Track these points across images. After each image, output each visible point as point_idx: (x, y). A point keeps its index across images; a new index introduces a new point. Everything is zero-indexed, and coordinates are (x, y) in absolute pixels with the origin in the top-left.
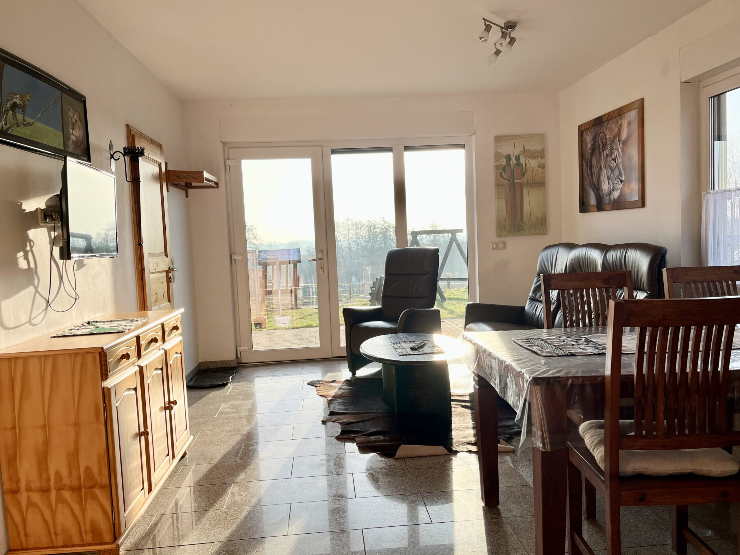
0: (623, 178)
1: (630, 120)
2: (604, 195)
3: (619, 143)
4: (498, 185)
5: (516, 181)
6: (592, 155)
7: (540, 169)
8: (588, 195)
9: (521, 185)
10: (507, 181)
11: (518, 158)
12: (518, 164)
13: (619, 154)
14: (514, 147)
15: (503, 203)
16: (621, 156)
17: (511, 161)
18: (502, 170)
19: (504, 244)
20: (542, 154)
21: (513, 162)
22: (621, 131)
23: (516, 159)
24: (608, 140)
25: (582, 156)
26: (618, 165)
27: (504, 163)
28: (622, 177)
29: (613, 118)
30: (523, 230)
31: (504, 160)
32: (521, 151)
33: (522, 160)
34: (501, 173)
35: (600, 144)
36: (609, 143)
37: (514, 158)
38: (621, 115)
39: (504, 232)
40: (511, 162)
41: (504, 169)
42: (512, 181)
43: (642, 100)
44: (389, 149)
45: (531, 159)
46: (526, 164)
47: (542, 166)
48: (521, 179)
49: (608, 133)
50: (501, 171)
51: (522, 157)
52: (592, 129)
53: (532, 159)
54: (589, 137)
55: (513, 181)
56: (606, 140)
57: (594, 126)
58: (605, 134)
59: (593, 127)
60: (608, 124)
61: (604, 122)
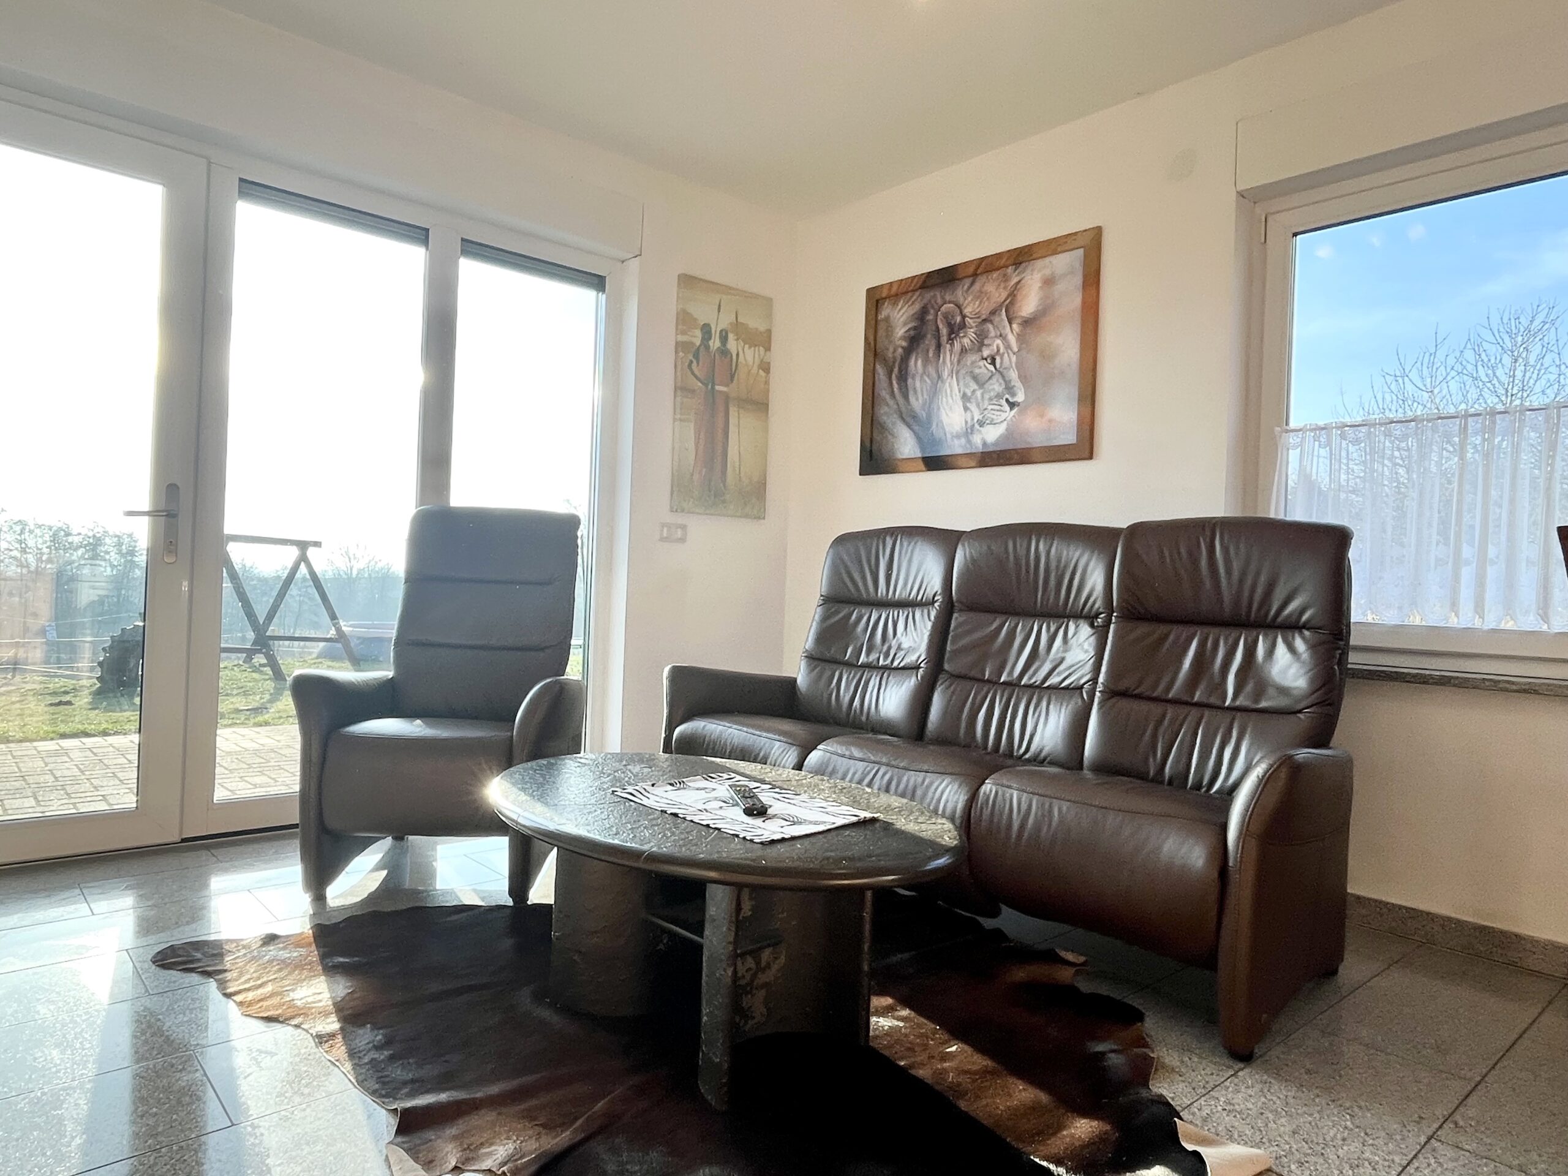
0: (1020, 397)
1: (1053, 273)
2: (949, 436)
3: (1010, 323)
4: (681, 389)
5: (717, 388)
6: (908, 352)
7: (761, 372)
8: (890, 437)
9: (727, 398)
10: (700, 384)
11: (724, 339)
12: (724, 352)
13: (1008, 347)
14: (719, 311)
15: (690, 431)
16: (1016, 349)
17: (710, 339)
18: (694, 357)
19: (684, 527)
20: (764, 340)
21: (715, 343)
22: (1019, 297)
23: (721, 337)
24: (971, 318)
25: (874, 352)
26: (1005, 372)
27: (698, 342)
28: (1013, 395)
29: (994, 270)
30: (724, 502)
31: (698, 333)
32: (731, 324)
33: (732, 345)
34: (691, 362)
35: (941, 326)
36: (974, 325)
37: (718, 334)
38: (1021, 263)
39: (689, 501)
40: (711, 343)
41: (696, 356)
42: (710, 387)
43: (1098, 232)
44: (419, 235)
45: (747, 346)
46: (738, 355)
47: (766, 368)
48: (727, 386)
49: (970, 303)
50: (691, 357)
51: (731, 336)
52: (912, 297)
53: (750, 347)
54: (901, 313)
55: (713, 388)
56: (964, 317)
57: (921, 288)
58: (959, 306)
59: (917, 293)
60: (972, 284)
61: (960, 279)
